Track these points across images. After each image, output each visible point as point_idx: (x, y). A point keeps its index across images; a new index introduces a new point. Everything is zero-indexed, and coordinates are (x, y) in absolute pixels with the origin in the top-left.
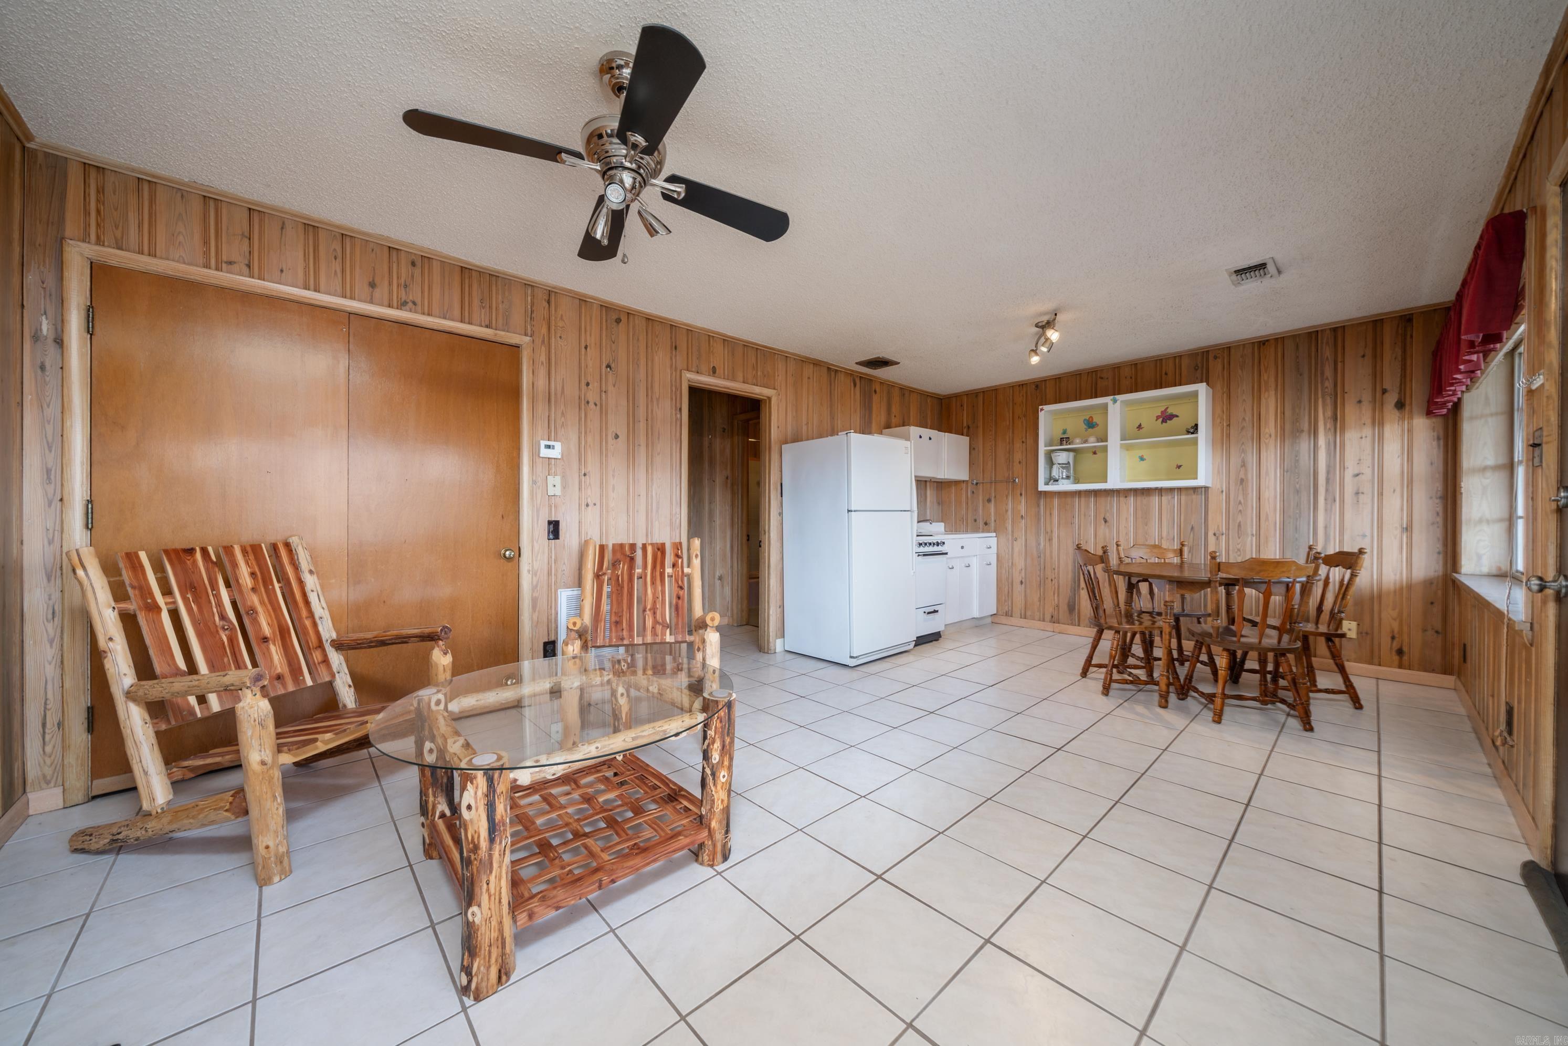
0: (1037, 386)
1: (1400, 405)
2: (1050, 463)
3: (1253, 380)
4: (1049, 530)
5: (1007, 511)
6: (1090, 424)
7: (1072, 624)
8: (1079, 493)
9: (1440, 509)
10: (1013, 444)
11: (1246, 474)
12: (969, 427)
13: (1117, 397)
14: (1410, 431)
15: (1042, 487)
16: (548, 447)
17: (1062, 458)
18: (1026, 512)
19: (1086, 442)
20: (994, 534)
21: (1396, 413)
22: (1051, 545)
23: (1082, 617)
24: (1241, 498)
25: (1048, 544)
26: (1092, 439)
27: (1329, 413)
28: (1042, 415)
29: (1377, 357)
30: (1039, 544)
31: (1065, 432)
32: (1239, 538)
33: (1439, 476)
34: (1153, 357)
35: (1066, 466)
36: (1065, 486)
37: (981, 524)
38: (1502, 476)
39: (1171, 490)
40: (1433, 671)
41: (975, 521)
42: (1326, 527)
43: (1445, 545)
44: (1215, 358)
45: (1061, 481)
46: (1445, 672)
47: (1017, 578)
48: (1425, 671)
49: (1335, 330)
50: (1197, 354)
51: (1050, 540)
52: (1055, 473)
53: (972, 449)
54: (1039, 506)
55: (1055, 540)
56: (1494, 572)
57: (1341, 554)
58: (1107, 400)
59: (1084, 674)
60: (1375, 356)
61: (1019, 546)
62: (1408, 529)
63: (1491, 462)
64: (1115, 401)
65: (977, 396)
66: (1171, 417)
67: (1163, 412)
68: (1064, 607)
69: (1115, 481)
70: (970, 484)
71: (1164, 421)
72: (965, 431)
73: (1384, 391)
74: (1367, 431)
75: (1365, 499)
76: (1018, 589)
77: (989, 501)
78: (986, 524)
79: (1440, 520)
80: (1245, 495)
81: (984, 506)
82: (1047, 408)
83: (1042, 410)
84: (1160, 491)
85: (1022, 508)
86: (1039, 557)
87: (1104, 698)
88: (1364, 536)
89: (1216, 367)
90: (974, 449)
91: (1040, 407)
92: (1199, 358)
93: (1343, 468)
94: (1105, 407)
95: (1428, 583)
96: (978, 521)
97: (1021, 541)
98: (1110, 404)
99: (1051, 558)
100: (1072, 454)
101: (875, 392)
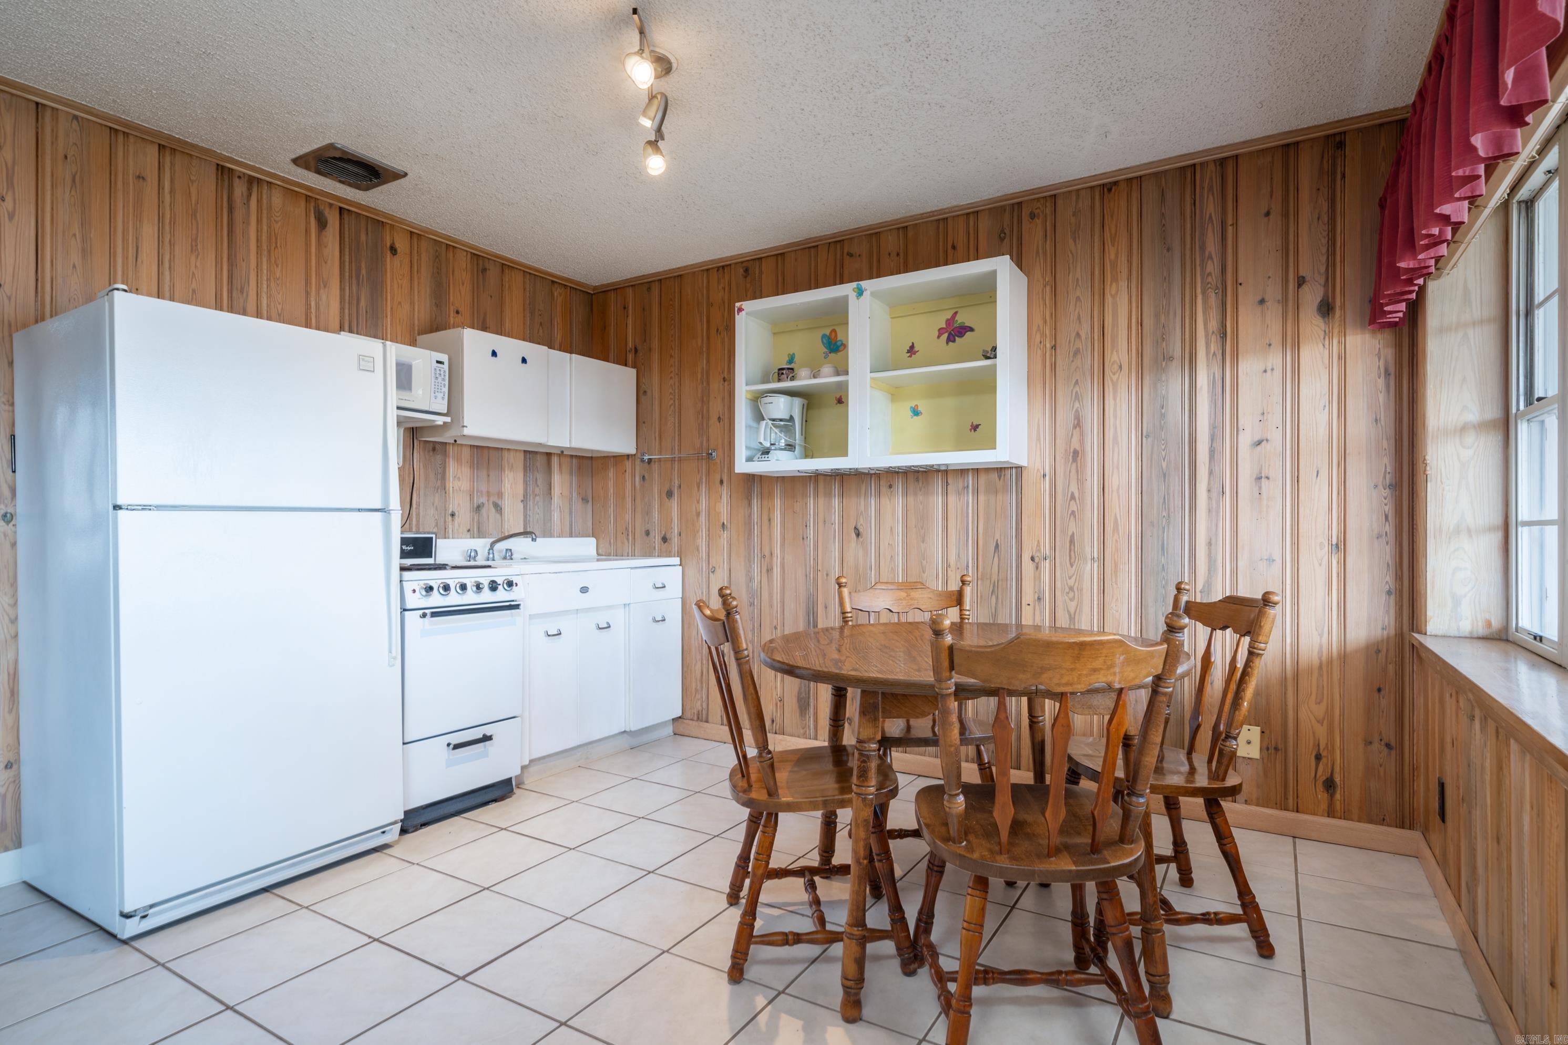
0: (746, 270)
1: (1326, 309)
3: (1093, 258)
4: (767, 553)
5: (698, 514)
7: (804, 736)
8: (816, 477)
9: (1389, 508)
10: (708, 384)
11: (1082, 441)
12: (636, 351)
13: (864, 284)
14: (1342, 358)
15: (742, 466)
17: (778, 406)
18: (731, 515)
19: (816, 375)
20: (676, 560)
21: (1319, 321)
24: (1074, 488)
25: (765, 580)
26: (829, 369)
27: (1214, 324)
28: (741, 320)
29: (1288, 214)
30: (751, 579)
31: (791, 360)
32: (1072, 565)
33: (1387, 445)
34: (932, 214)
35: (786, 425)
36: (787, 463)
37: (658, 540)
38: (1490, 443)
40: (1382, 822)
41: (648, 533)
42: (1210, 544)
43: (1399, 578)
44: (1032, 216)
45: (774, 455)
46: (1402, 823)
48: (1371, 821)
49: (1222, 162)
50: (1003, 208)
51: (769, 570)
52: (766, 437)
53: (641, 392)
54: (750, 505)
55: (777, 570)
56: (1481, 630)
57: (1232, 601)
58: (846, 290)
60: (1285, 215)
62: (1340, 547)
63: (1473, 416)
64: (860, 292)
65: (649, 289)
66: (963, 330)
67: (949, 322)
68: (791, 702)
69: (861, 453)
70: (638, 462)
71: (950, 339)
72: (630, 357)
73: (1301, 281)
74: (1275, 359)
75: (1272, 489)
77: (670, 494)
78: (665, 540)
79: (1389, 528)
80: (1081, 482)
81: (661, 505)
82: (748, 305)
83: (740, 310)
85: (723, 507)
86: (752, 604)
88: (1271, 560)
89: (1034, 233)
90: (645, 392)
91: (737, 305)
92: (1007, 216)
93: (1236, 429)
94: (844, 305)
95: (1373, 650)
96: (652, 534)
98: (852, 298)
99: (771, 606)
100: (797, 402)
101: (393, 250)
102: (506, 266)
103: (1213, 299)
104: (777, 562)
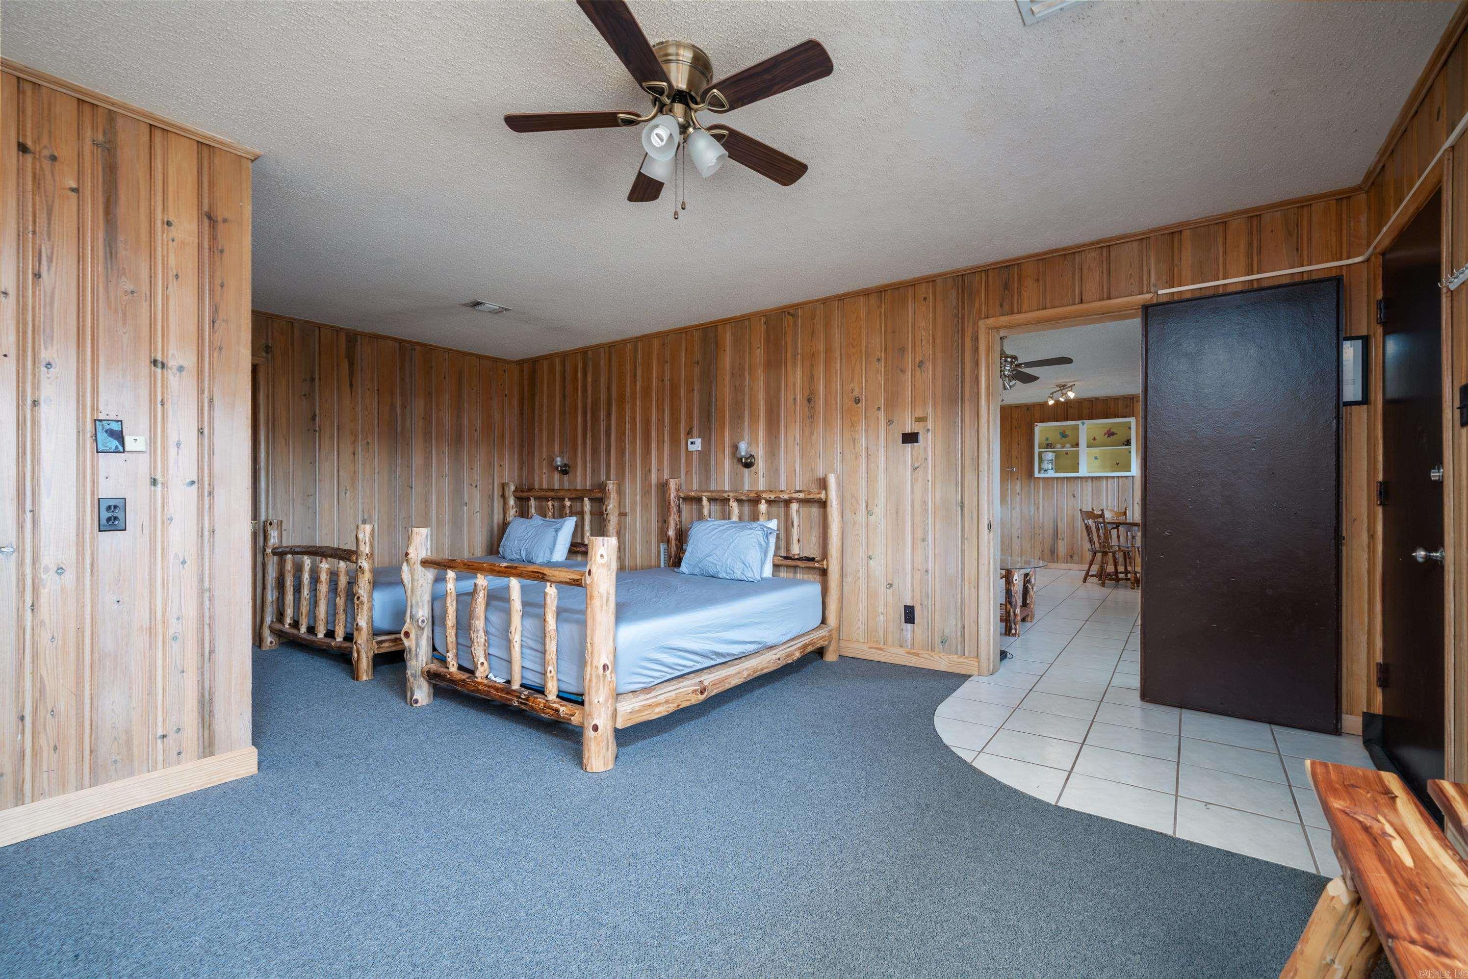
0: (1028, 409)
2: (1041, 460)
4: (1037, 502)
5: (1007, 490)
6: (1064, 435)
7: (1053, 562)
8: (1057, 478)
10: (1011, 446)
13: (1085, 421)
15: (1037, 475)
17: (1050, 456)
18: (1021, 490)
19: (1063, 447)
22: (1038, 512)
23: (1060, 557)
25: (1036, 512)
26: (1068, 445)
28: (1036, 429)
30: (1030, 511)
31: (1047, 439)
34: (1103, 398)
35: (1051, 461)
36: (1051, 474)
39: (1113, 477)
45: (1050, 471)
47: (1015, 535)
50: (1127, 399)
51: (1038, 508)
52: (1046, 465)
54: (1030, 487)
55: (1041, 508)
58: (1079, 422)
59: (1085, 580)
61: (1016, 513)
64: (1083, 424)
66: (1113, 434)
67: (1108, 431)
68: (1047, 552)
69: (1083, 471)
71: (1109, 436)
76: (1016, 541)
82: (1040, 424)
84: (1107, 478)
85: (1018, 487)
86: (1030, 520)
87: (1102, 588)
91: (1036, 424)
92: (1128, 401)
94: (1076, 428)
97: (1018, 510)
98: (1081, 425)
99: (1039, 520)
100: (1054, 454)
104: (1041, 505)
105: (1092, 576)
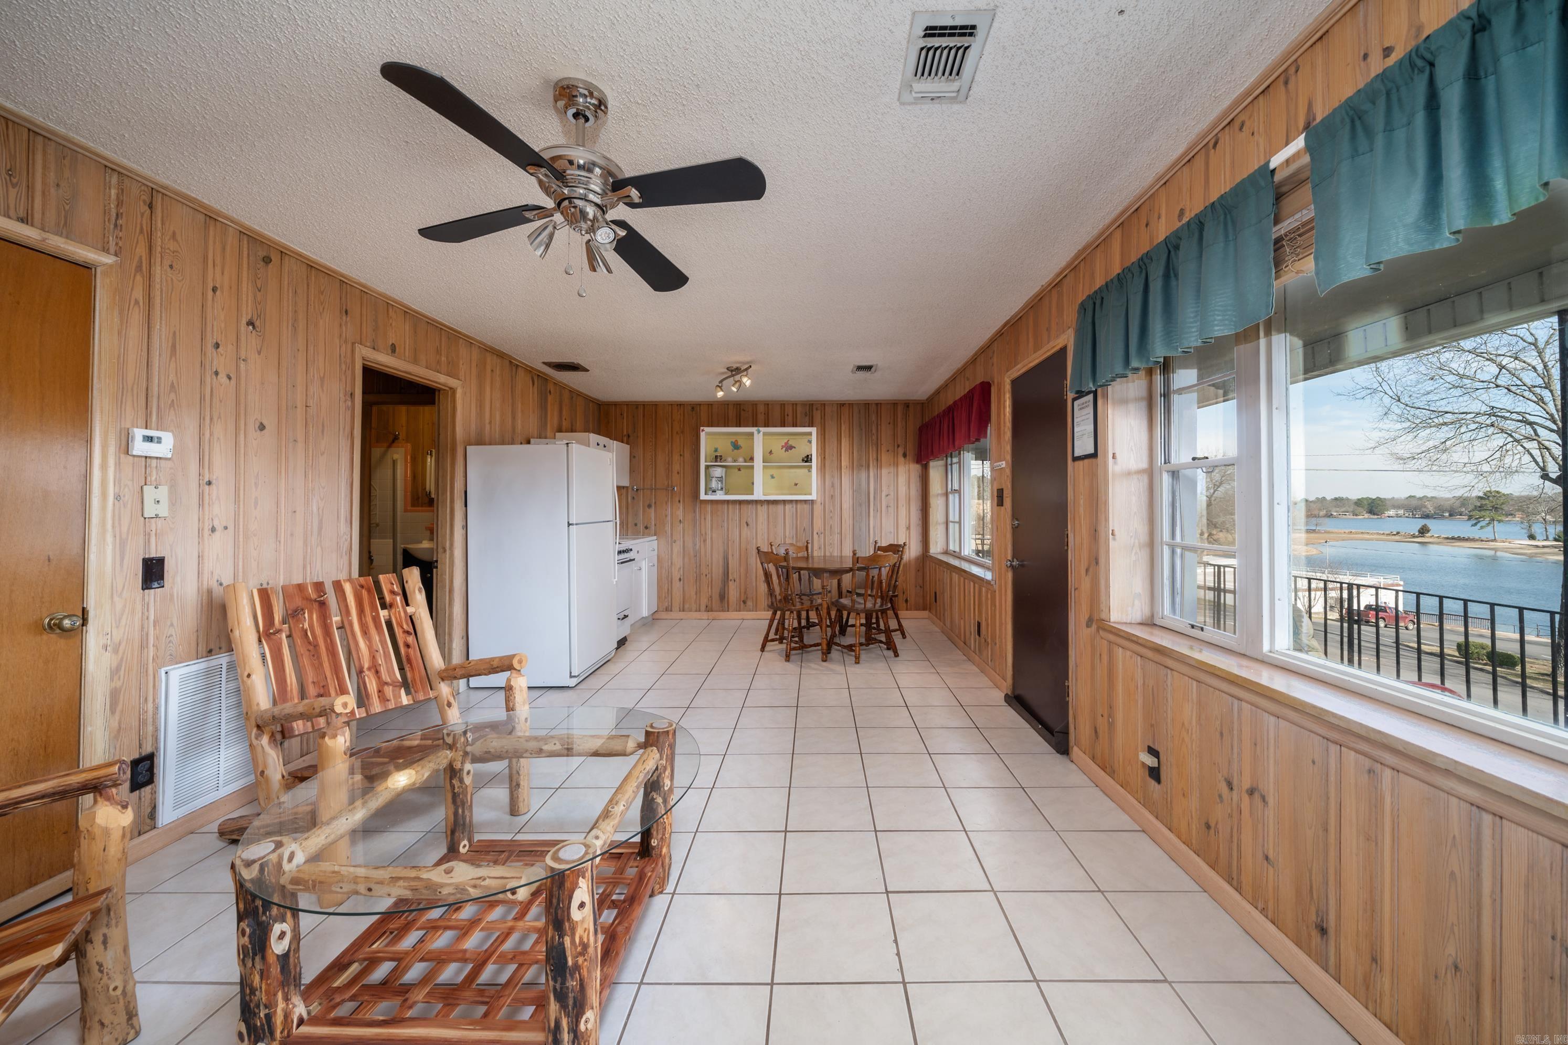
0: (693, 408)
1: (905, 455)
2: (708, 478)
3: (837, 429)
4: (703, 533)
5: (666, 516)
6: (736, 446)
7: (723, 611)
8: (728, 502)
9: (920, 517)
10: (672, 456)
11: (834, 492)
12: (629, 436)
13: (761, 429)
14: (909, 471)
15: (703, 497)
16: (149, 439)
17: (718, 472)
18: (684, 516)
19: (735, 461)
20: (655, 538)
21: (903, 459)
22: (705, 545)
23: (731, 604)
24: (831, 508)
25: (702, 546)
26: (741, 459)
27: (875, 456)
28: (703, 435)
30: (695, 545)
31: (716, 450)
32: (831, 535)
33: (920, 498)
34: (780, 401)
35: (720, 479)
36: (720, 496)
37: (642, 528)
38: (944, 499)
39: (791, 501)
40: (919, 610)
41: (636, 525)
42: (874, 528)
43: (923, 537)
44: (817, 409)
45: (718, 492)
46: (924, 609)
47: (676, 575)
48: (917, 610)
49: (877, 404)
50: (806, 405)
51: (705, 541)
52: (714, 484)
53: (632, 457)
54: (695, 512)
55: (708, 541)
56: (942, 551)
57: (891, 545)
58: (754, 430)
59: (763, 649)
60: (894, 425)
61: (677, 548)
62: (908, 528)
63: (940, 492)
64: (759, 432)
65: (637, 408)
66: (791, 447)
67: (786, 443)
68: (716, 597)
69: (758, 494)
70: (630, 490)
71: (787, 450)
72: (625, 439)
73: (898, 446)
74: (892, 469)
75: (891, 510)
76: (677, 585)
77: (649, 506)
78: (646, 528)
79: (920, 523)
80: (834, 506)
81: (644, 511)
82: (707, 429)
83: (703, 430)
84: (784, 502)
85: (680, 513)
86: (696, 556)
87: (787, 663)
88: (891, 532)
89: (817, 415)
90: (634, 457)
91: (702, 428)
92: (808, 407)
93: (881, 491)
94: (752, 434)
95: (917, 559)
96: (638, 525)
97: (679, 543)
98: (756, 433)
99: (706, 556)
100: (724, 470)
101: (550, 392)
102: (579, 394)
103: (875, 449)
104: (709, 537)
105: (773, 640)
